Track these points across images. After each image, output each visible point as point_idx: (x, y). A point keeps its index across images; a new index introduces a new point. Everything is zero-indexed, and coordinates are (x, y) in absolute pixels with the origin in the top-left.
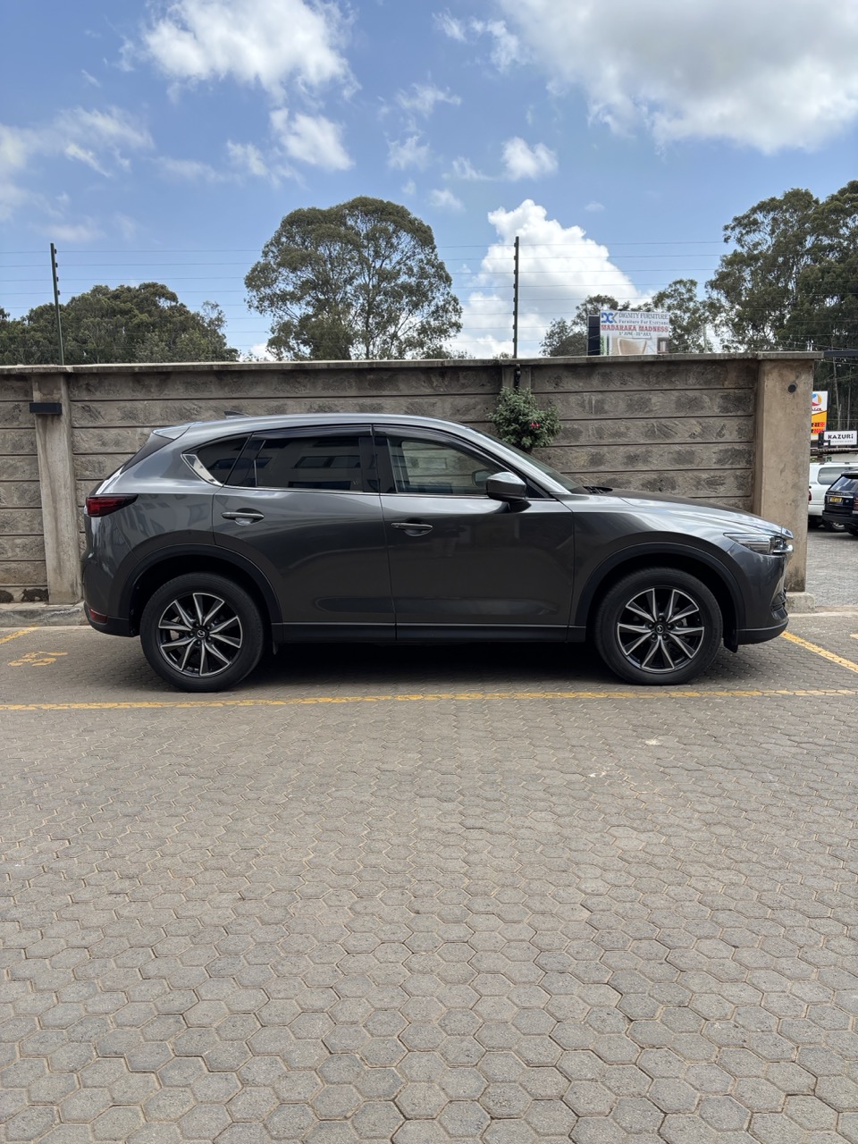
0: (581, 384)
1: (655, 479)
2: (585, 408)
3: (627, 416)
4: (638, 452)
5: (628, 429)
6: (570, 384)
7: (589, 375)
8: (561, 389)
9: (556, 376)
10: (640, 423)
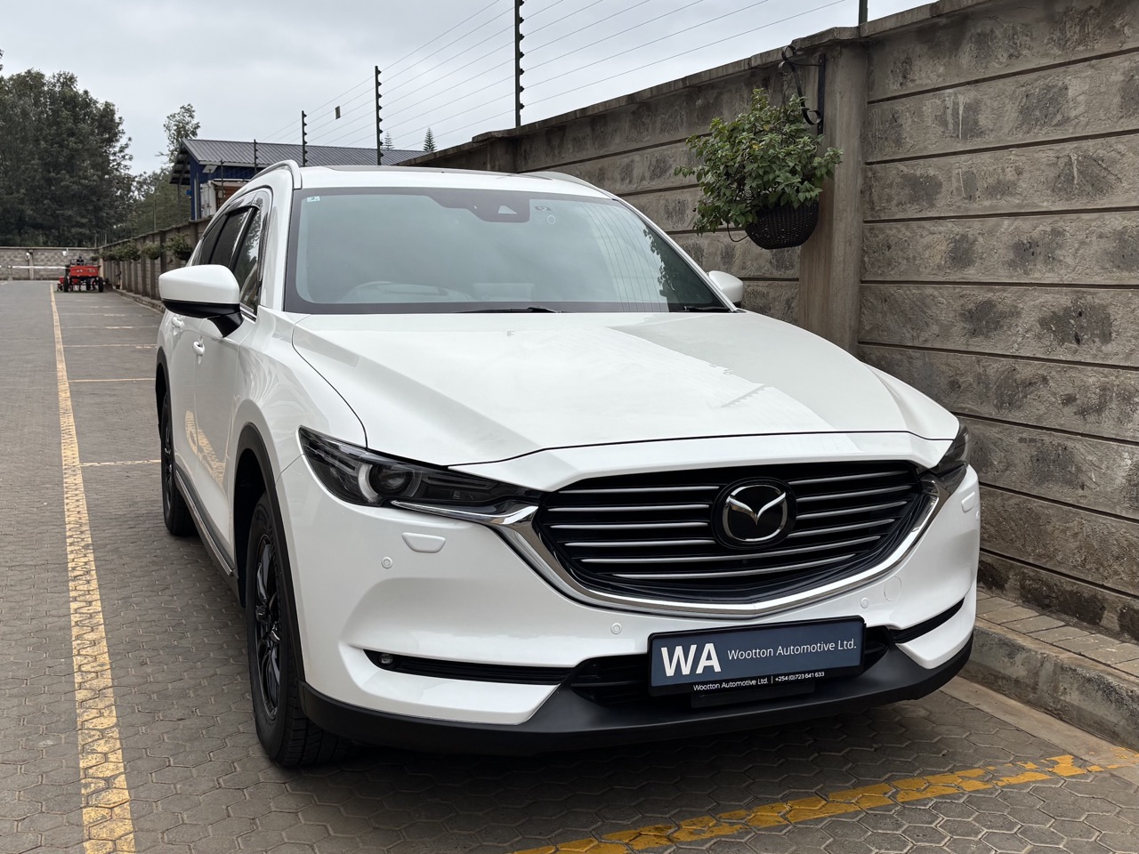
0: (941, 69)
1: (1067, 309)
2: (945, 124)
3: (1020, 138)
4: (1035, 234)
5: (1019, 172)
6: (928, 72)
7: (956, 46)
8: (911, 88)
9: (903, 57)
10: (1045, 155)
